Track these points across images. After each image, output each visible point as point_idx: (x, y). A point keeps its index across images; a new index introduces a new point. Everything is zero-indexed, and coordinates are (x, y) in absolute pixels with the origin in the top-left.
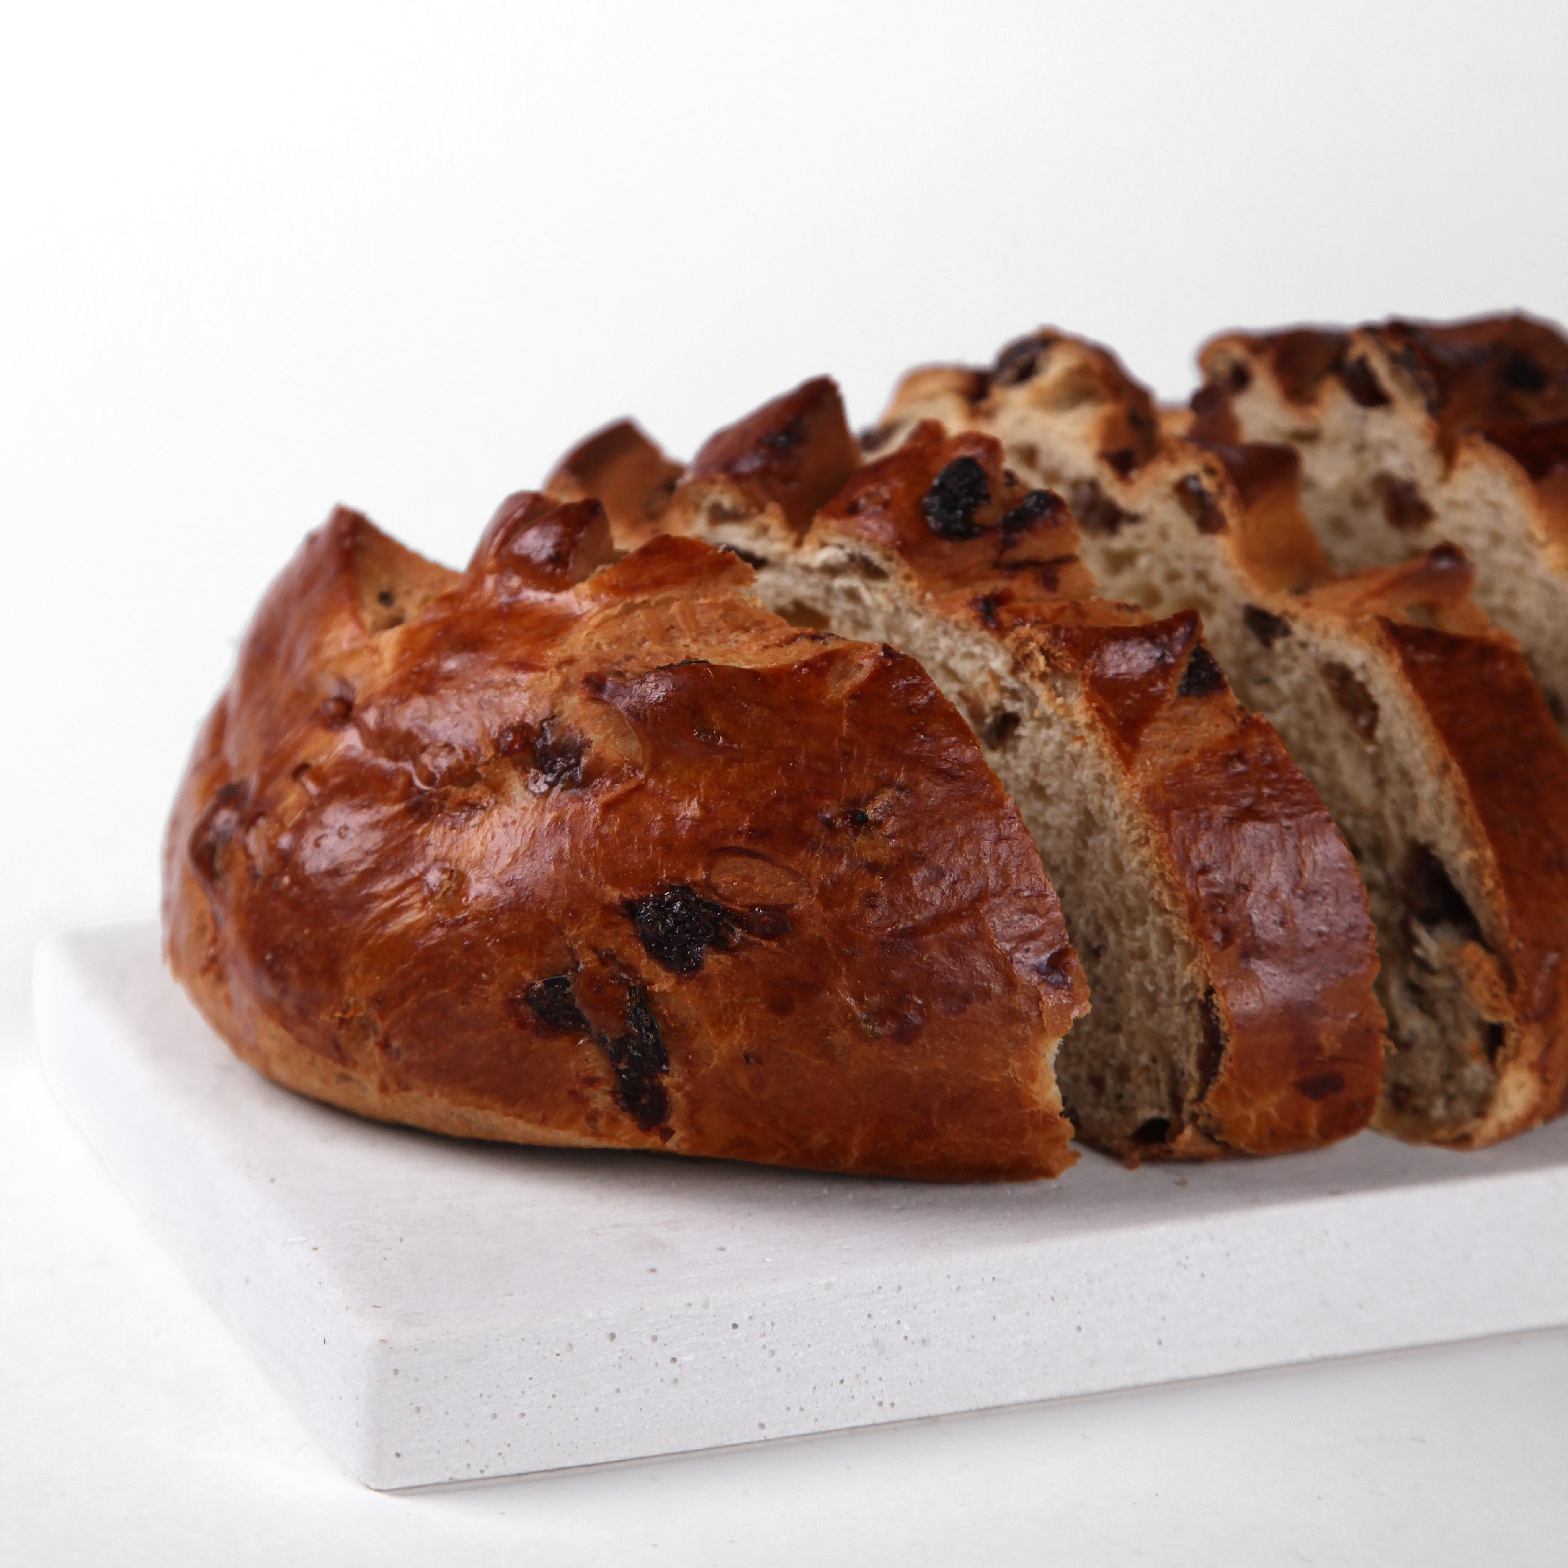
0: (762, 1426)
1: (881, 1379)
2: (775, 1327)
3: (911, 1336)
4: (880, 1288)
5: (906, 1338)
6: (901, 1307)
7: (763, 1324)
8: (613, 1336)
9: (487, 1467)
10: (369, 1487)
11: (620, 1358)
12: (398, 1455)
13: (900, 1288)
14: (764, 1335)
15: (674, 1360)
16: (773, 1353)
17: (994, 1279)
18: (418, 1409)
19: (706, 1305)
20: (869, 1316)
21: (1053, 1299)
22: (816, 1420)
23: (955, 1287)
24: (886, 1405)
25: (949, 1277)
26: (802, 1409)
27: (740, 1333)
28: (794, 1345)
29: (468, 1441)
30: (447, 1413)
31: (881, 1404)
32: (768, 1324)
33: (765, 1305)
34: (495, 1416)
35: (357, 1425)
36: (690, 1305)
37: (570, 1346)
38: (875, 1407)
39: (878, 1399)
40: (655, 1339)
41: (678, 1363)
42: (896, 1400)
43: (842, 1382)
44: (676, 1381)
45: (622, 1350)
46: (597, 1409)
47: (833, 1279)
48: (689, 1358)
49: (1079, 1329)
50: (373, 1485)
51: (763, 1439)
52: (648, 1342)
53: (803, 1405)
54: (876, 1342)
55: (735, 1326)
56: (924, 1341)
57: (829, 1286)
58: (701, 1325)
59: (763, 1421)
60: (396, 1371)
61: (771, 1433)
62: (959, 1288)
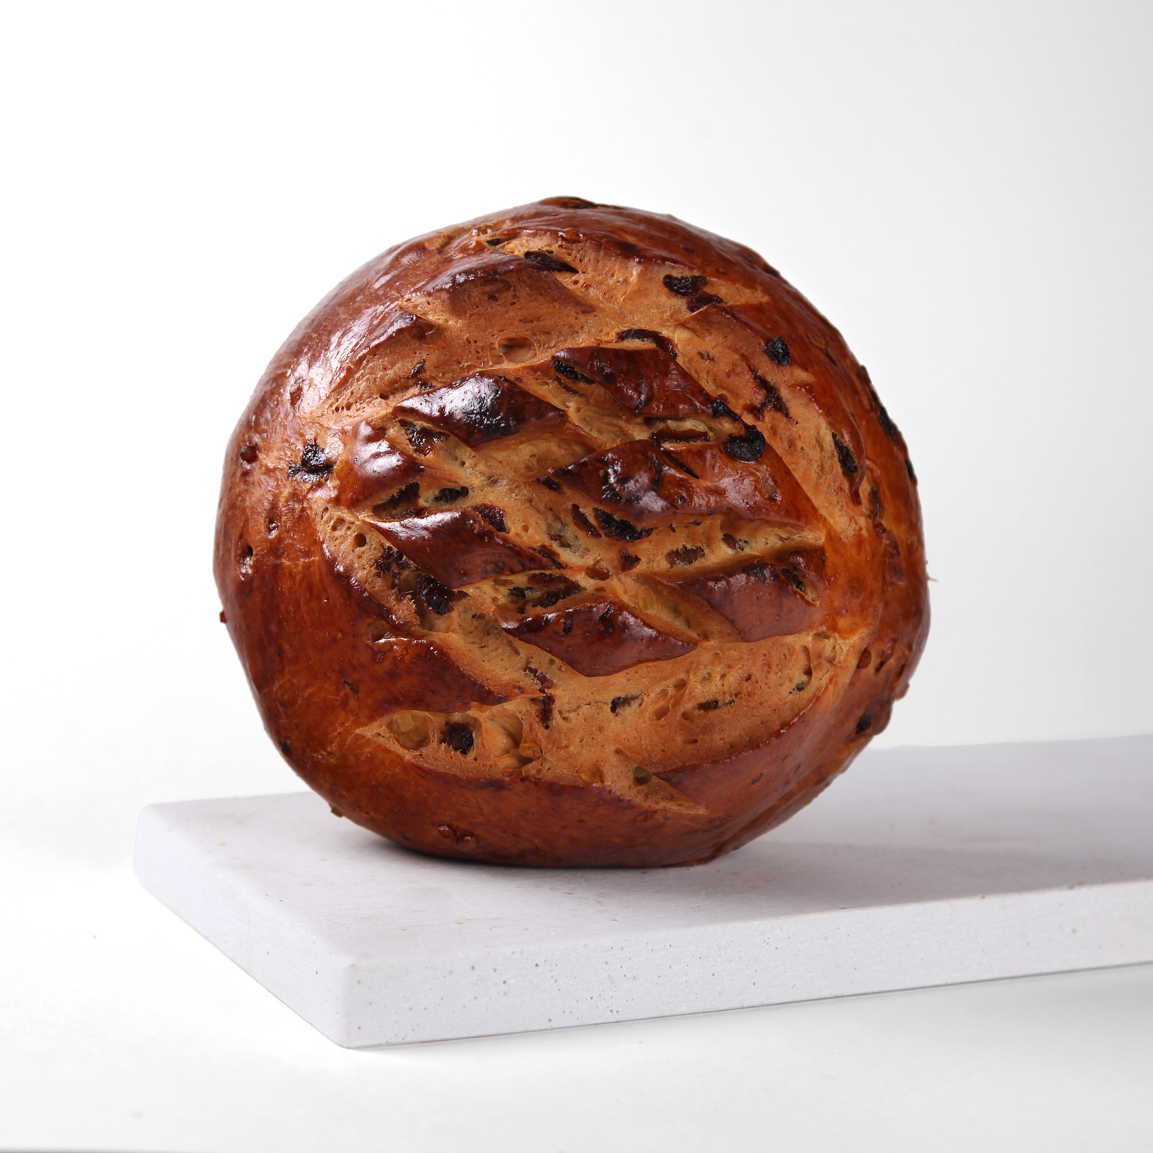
0: (550, 1020)
1: (612, 998)
2: (558, 967)
3: (627, 975)
4: (612, 948)
5: (625, 976)
6: (623, 959)
7: (552, 965)
8: (473, 968)
9: (406, 1036)
10: (342, 1046)
11: (477, 980)
12: (359, 1028)
13: (622, 949)
14: (552, 971)
15: (505, 982)
16: (556, 981)
17: (670, 946)
18: (370, 1003)
19: (522, 953)
20: (606, 963)
21: (700, 958)
22: (578, 1018)
23: (650, 949)
24: (615, 1012)
25: (647, 944)
26: (571, 1012)
27: (539, 969)
28: (567, 977)
29: (396, 1022)
30: (385, 1006)
31: (611, 1011)
32: (554, 965)
33: (553, 954)
34: (411, 1009)
35: (336, 1013)
36: (513, 952)
37: (451, 972)
38: (609, 1012)
39: (610, 1008)
40: (495, 970)
41: (507, 984)
42: (620, 1010)
43: (592, 998)
44: (506, 994)
45: (478, 976)
46: (464, 1007)
47: (588, 942)
48: (512, 981)
49: (714, 975)
50: (345, 1045)
51: (550, 1028)
52: (491, 971)
53: (571, 1010)
54: (610, 977)
55: (537, 965)
56: (634, 978)
57: (586, 946)
58: (519, 964)
59: (550, 1018)
60: (359, 982)
61: (555, 1025)
62: (652, 950)
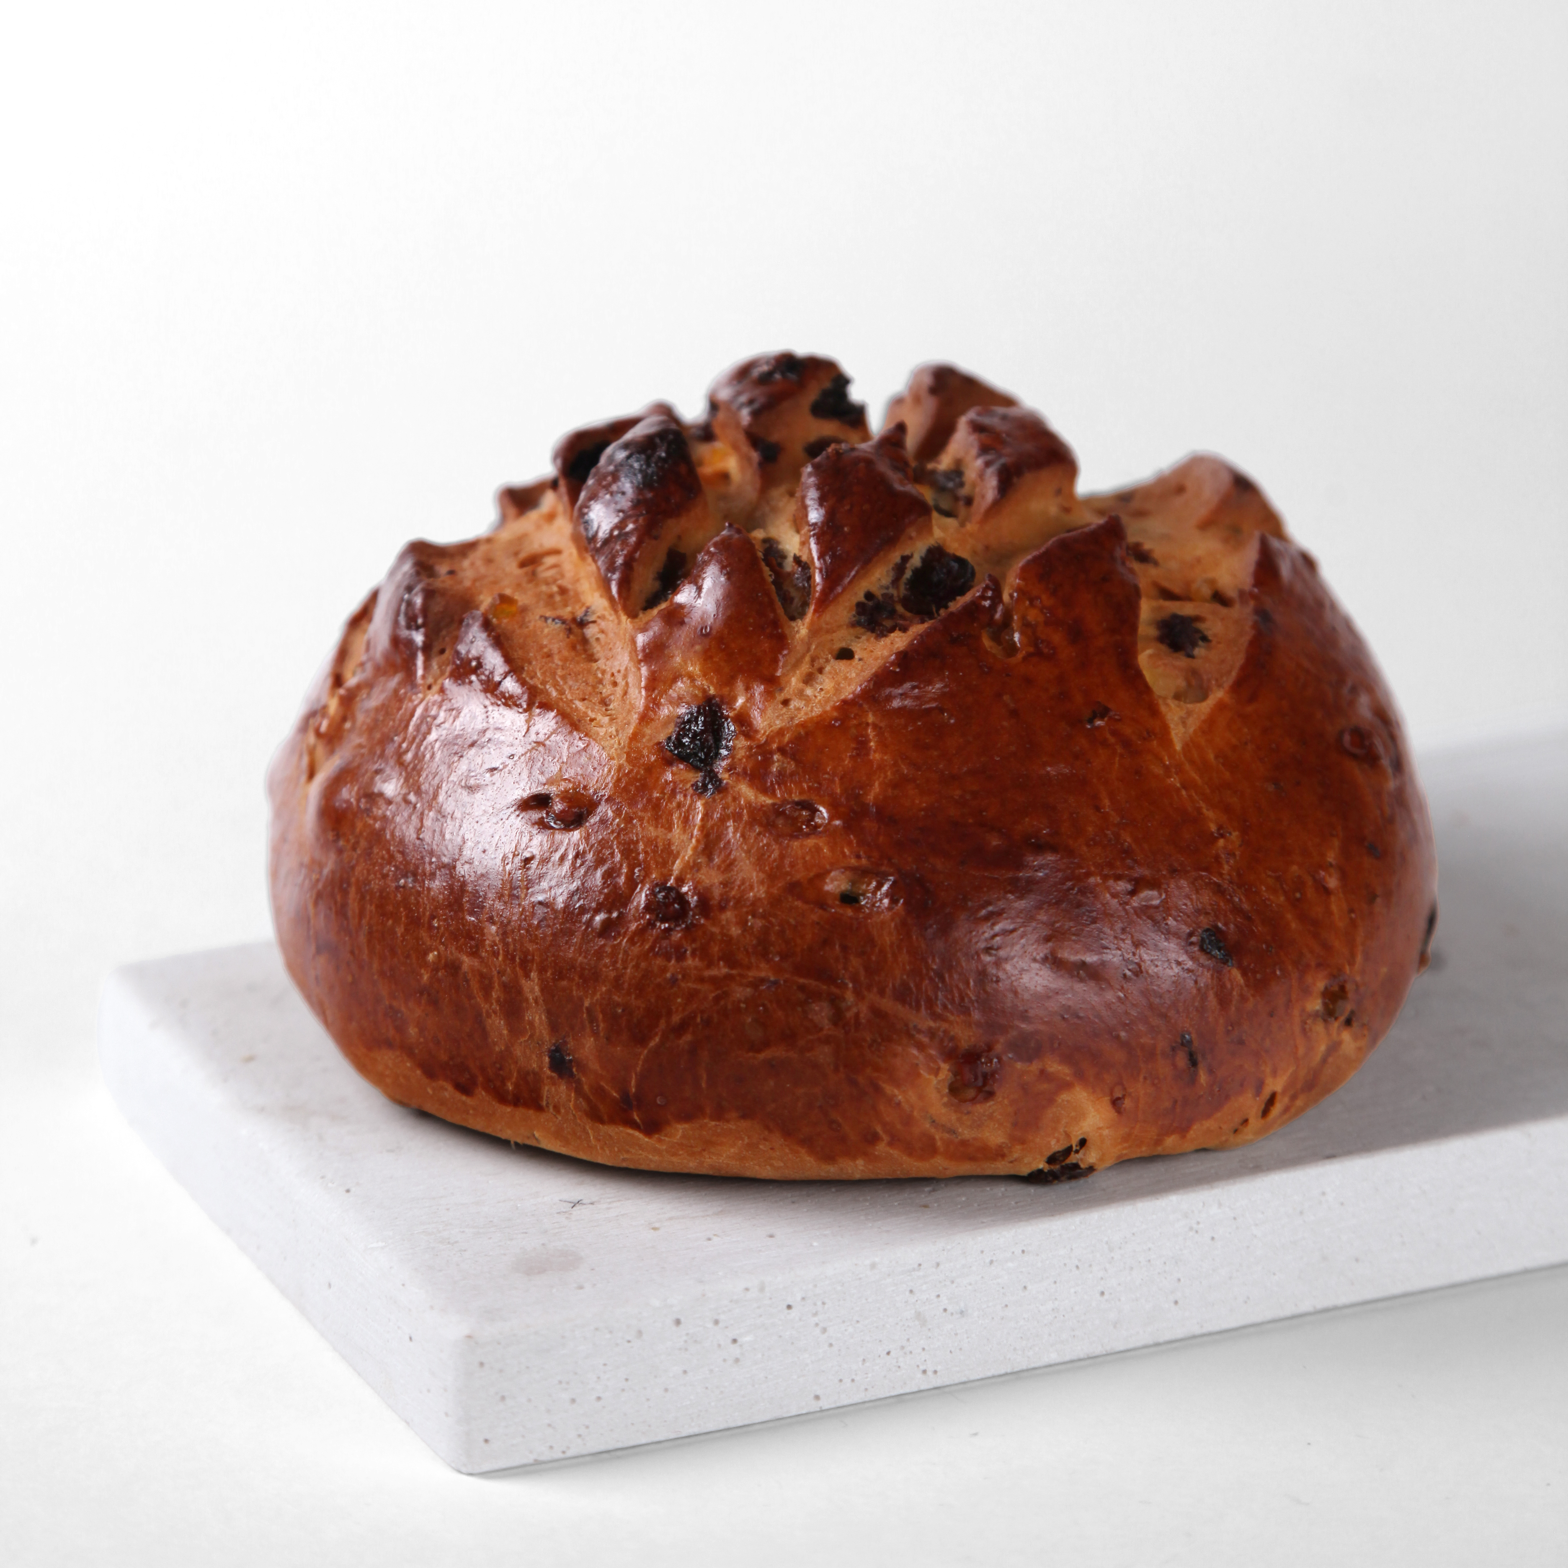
0: (817, 1398)
1: (924, 1349)
2: (826, 1306)
3: (950, 1309)
4: (920, 1265)
5: (945, 1310)
6: (940, 1282)
7: (815, 1304)
8: (678, 1322)
9: (568, 1448)
10: (461, 1472)
11: (686, 1341)
12: (486, 1441)
13: (938, 1265)
14: (815, 1314)
15: (735, 1341)
16: (824, 1330)
17: (1023, 1252)
18: (503, 1398)
19: (762, 1289)
20: (911, 1291)
21: (1077, 1267)
22: (866, 1390)
23: (988, 1261)
24: (930, 1373)
25: (982, 1252)
26: (853, 1380)
27: (794, 1313)
28: (844, 1322)
29: (549, 1425)
30: (529, 1400)
31: (924, 1372)
32: (819, 1303)
33: (815, 1286)
34: (573, 1401)
35: (447, 1414)
36: (747, 1289)
37: (640, 1333)
38: (919, 1375)
39: (922, 1368)
40: (716, 1322)
41: (738, 1344)
42: (939, 1368)
43: (888, 1353)
44: (737, 1360)
45: (687, 1334)
46: (666, 1390)
47: (877, 1260)
48: (748, 1338)
49: (1102, 1293)
50: (464, 1470)
51: (818, 1409)
52: (710, 1325)
53: (854, 1377)
54: (918, 1316)
55: (789, 1307)
56: (962, 1313)
57: (873, 1266)
58: (759, 1307)
59: (818, 1393)
60: (482, 1364)
61: (825, 1404)
62: (991, 1262)
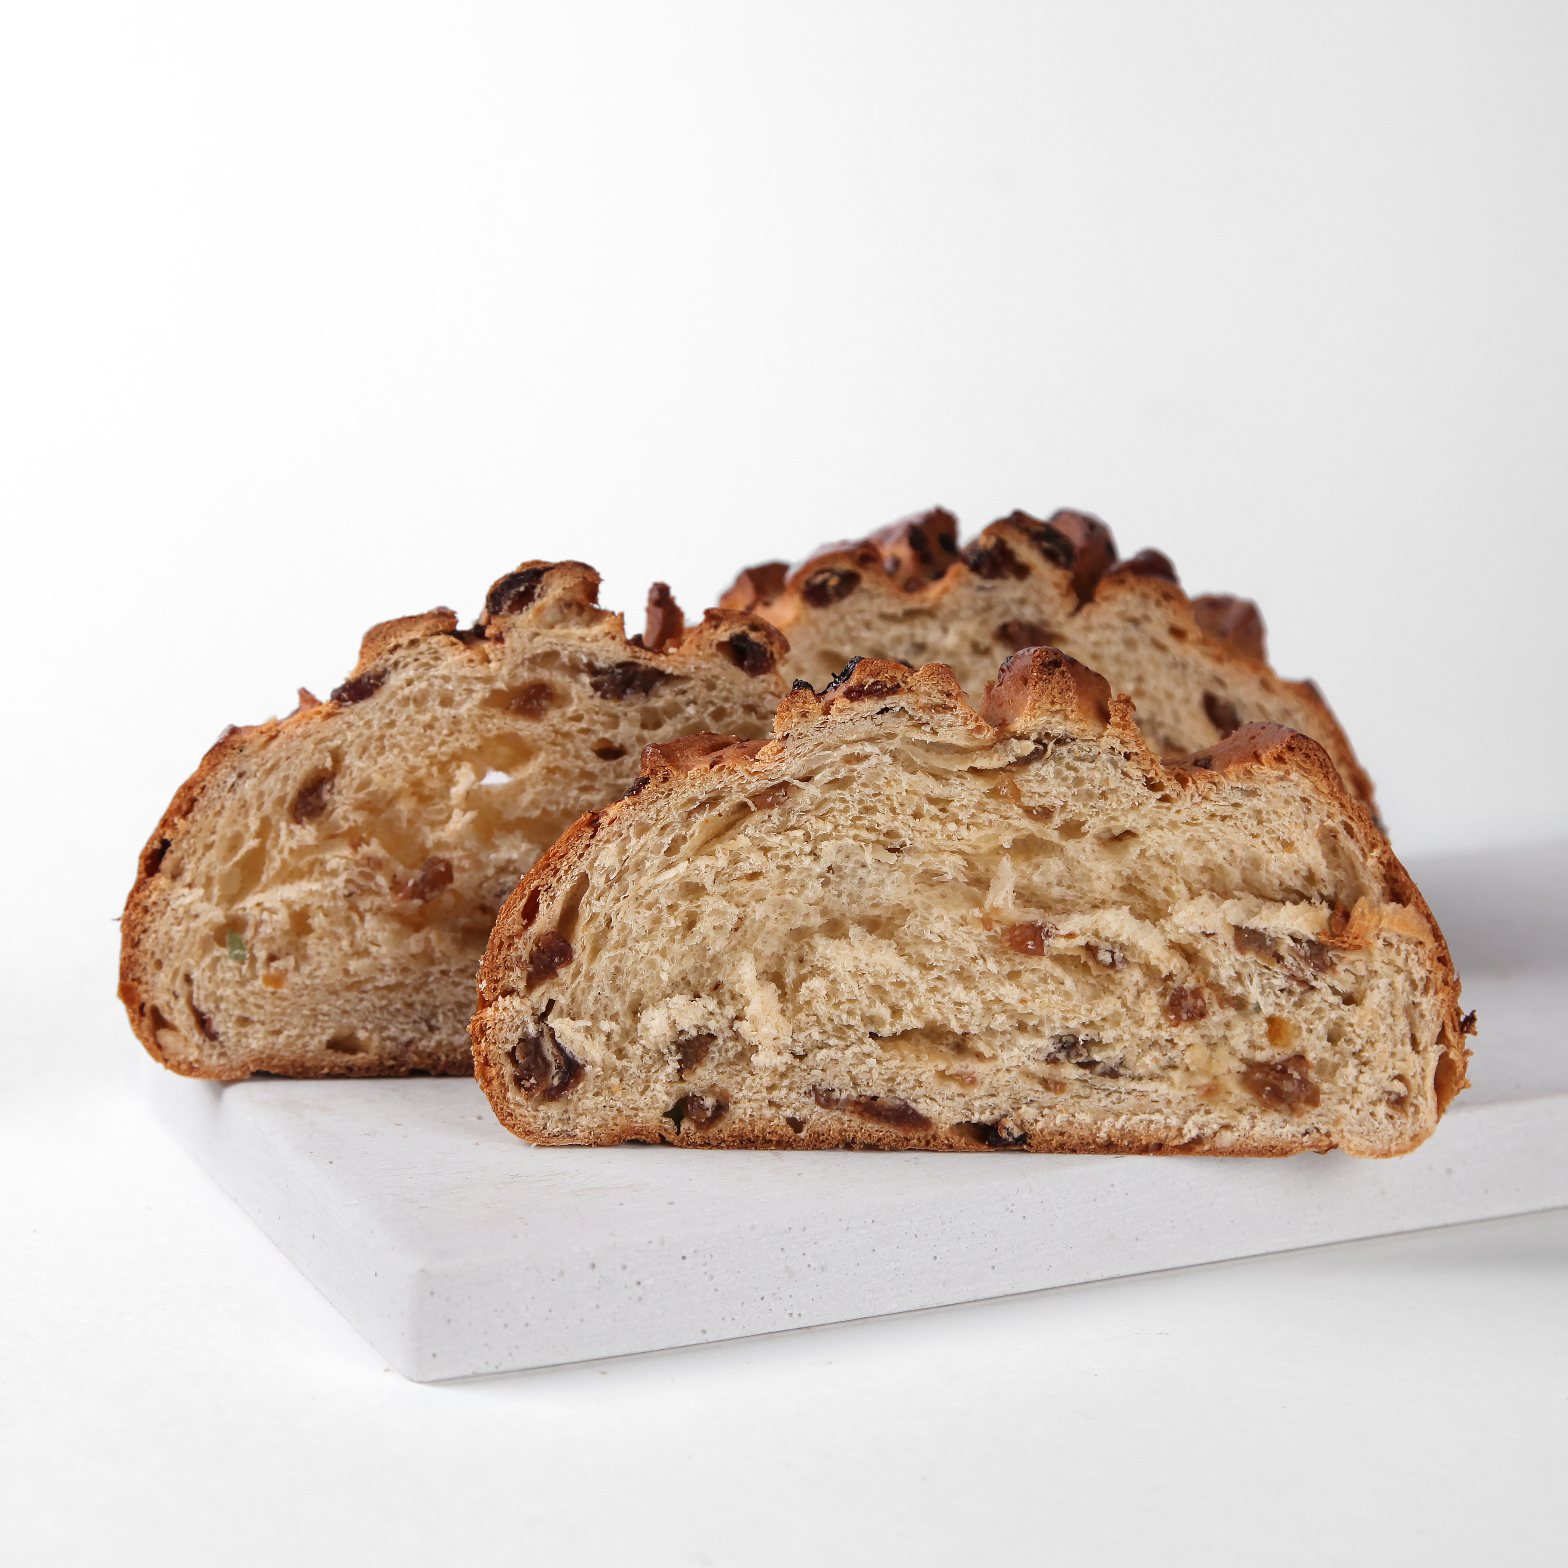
0: (704, 1332)
1: (791, 1297)
2: (713, 1259)
3: (813, 1265)
4: (790, 1228)
5: (809, 1266)
6: (806, 1243)
7: (705, 1256)
8: (593, 1266)
9: (501, 1364)
10: (412, 1380)
11: (599, 1282)
12: (434, 1355)
13: (805, 1229)
14: (705, 1264)
15: (639, 1283)
16: (712, 1278)
17: (873, 1221)
18: (449, 1321)
19: (662, 1242)
20: (782, 1249)
21: (916, 1236)
22: (744, 1327)
23: (845, 1227)
24: (795, 1316)
25: (841, 1220)
26: (733, 1319)
27: (687, 1263)
28: (727, 1271)
29: (486, 1345)
30: (470, 1324)
31: (791, 1314)
32: (708, 1256)
33: (706, 1242)
34: (506, 1326)
35: (403, 1334)
36: (650, 1242)
37: (562, 1273)
38: (787, 1317)
39: (789, 1311)
40: (624, 1268)
41: (642, 1285)
42: (802, 1312)
43: (762, 1298)
44: (640, 1299)
45: (600, 1276)
46: (582, 1320)
47: (756, 1222)
48: (650, 1282)
49: (935, 1258)
50: (414, 1378)
51: (705, 1341)
52: (619, 1270)
53: (734, 1316)
54: (788, 1269)
55: (684, 1258)
56: (822, 1268)
57: (753, 1227)
58: (659, 1257)
59: (704, 1328)
60: (432, 1293)
61: (710, 1337)
62: (847, 1229)
